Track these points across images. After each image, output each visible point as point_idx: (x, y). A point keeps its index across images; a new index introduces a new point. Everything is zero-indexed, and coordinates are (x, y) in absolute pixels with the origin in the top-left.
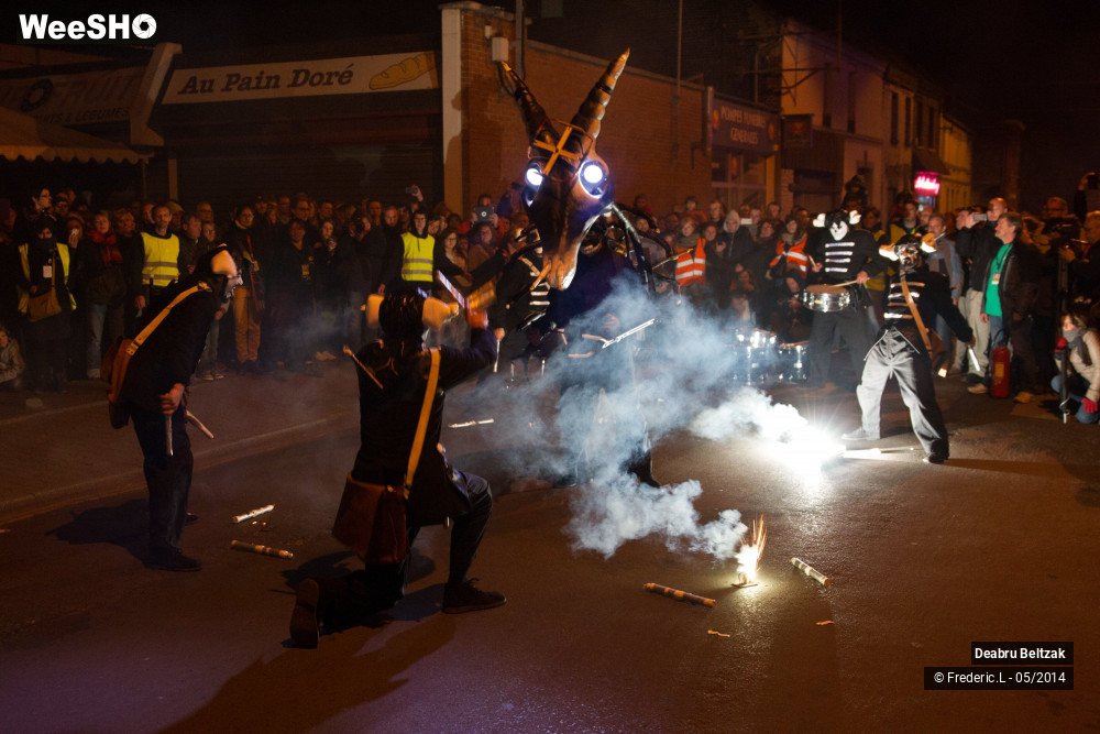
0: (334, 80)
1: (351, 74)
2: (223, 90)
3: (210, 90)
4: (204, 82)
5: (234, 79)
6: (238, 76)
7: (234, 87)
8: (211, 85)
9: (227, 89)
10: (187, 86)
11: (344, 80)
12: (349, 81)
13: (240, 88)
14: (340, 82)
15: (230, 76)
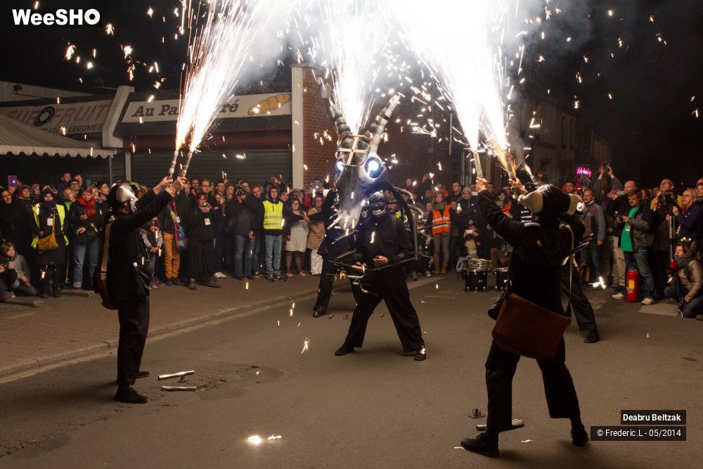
0: (227, 109)
1: (237, 106)
2: (159, 115)
3: (152, 114)
4: (148, 110)
5: (166, 108)
6: (169, 106)
7: (166, 113)
8: (152, 112)
9: (162, 114)
10: (138, 112)
11: (233, 109)
12: (235, 110)
13: (170, 114)
14: (231, 110)
15: (164, 106)
